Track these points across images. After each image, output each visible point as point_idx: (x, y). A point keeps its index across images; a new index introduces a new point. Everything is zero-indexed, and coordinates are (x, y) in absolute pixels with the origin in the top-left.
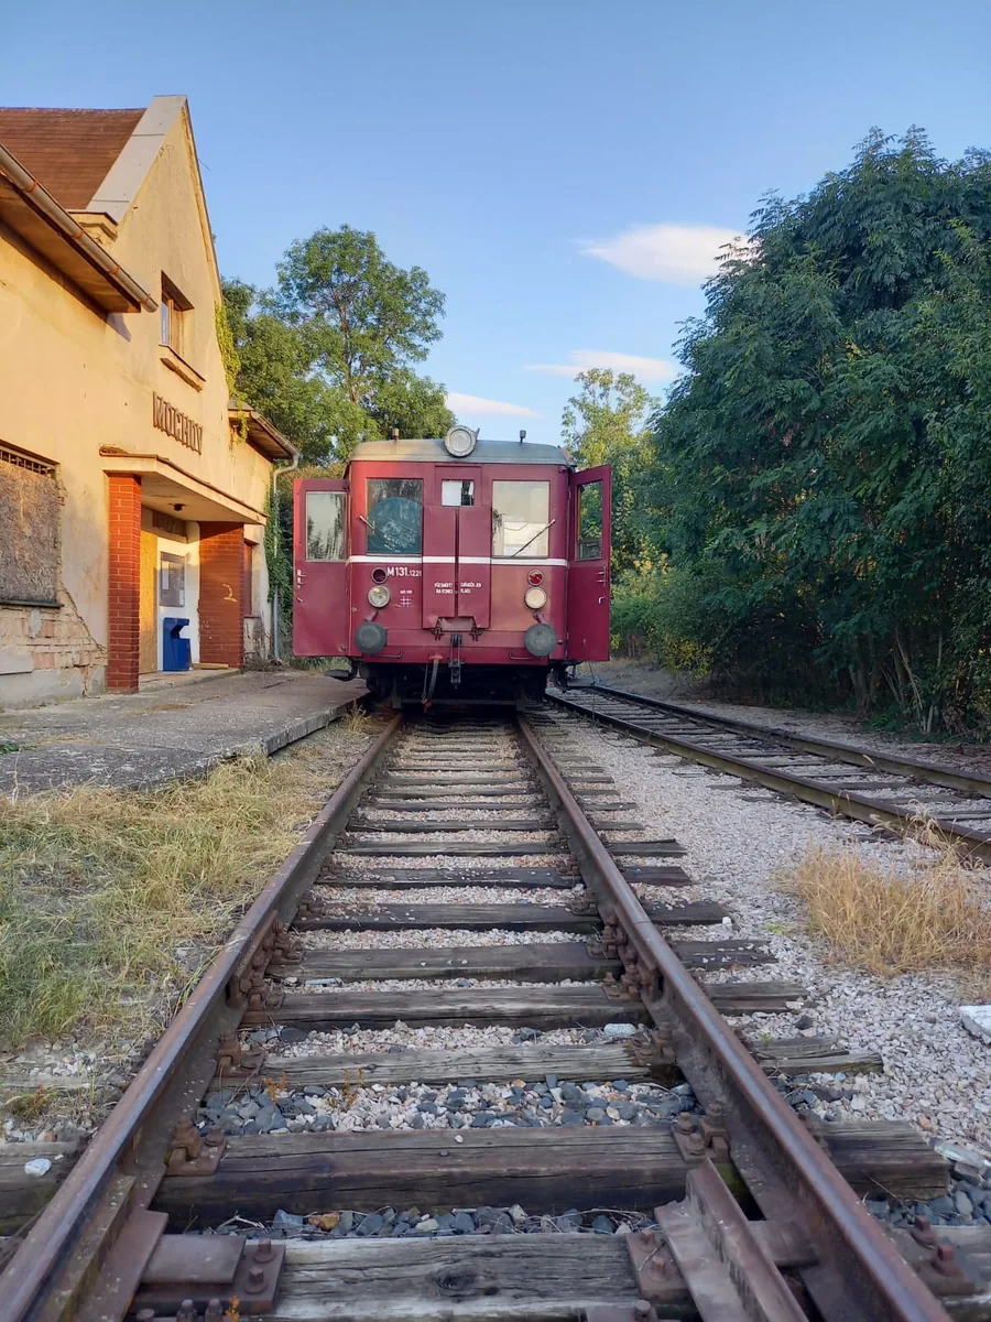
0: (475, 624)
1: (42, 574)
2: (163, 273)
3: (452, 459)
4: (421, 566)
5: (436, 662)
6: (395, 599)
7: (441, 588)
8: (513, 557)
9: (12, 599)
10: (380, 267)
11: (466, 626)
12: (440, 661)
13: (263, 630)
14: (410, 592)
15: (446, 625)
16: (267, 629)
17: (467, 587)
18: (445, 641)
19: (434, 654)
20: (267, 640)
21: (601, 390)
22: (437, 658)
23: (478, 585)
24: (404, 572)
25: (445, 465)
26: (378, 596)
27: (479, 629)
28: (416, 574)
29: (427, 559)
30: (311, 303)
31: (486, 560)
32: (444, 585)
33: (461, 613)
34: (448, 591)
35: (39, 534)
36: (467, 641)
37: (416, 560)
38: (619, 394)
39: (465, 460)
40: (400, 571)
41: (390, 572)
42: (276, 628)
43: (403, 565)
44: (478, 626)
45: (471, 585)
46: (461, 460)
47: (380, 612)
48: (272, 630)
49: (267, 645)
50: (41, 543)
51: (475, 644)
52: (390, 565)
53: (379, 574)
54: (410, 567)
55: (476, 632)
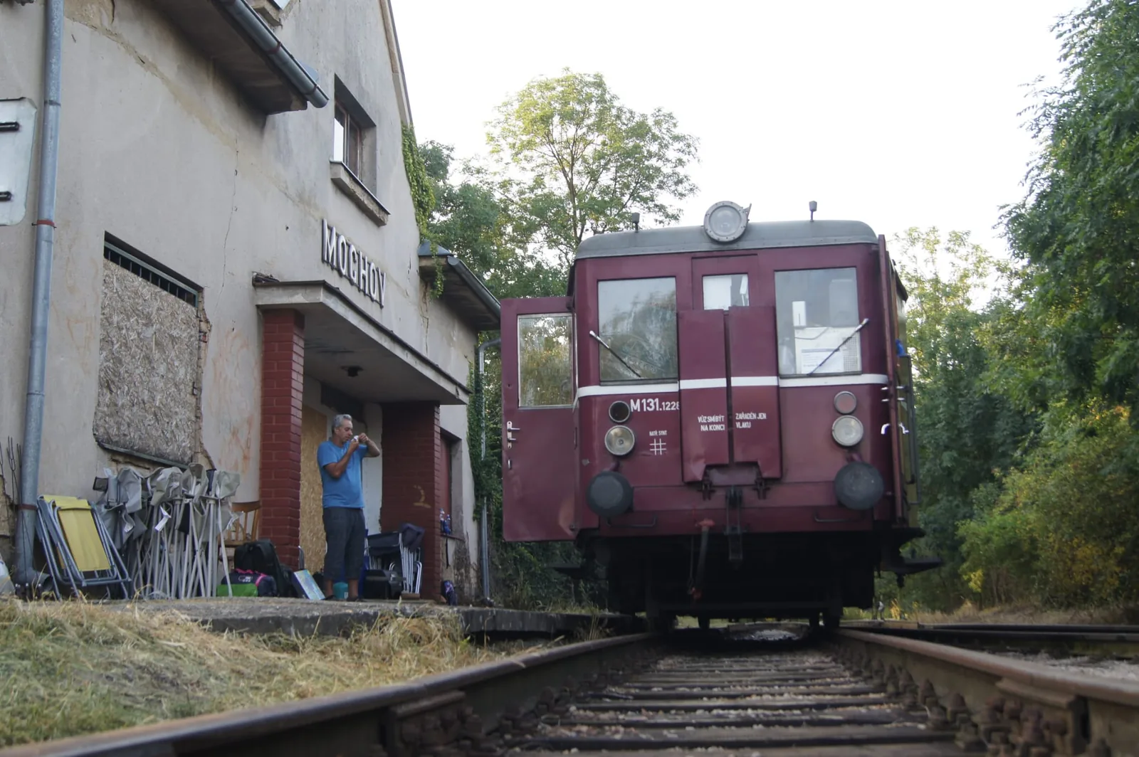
0: (760, 473)
1: (177, 426)
2: (336, 76)
3: (715, 247)
4: (679, 395)
5: (705, 529)
6: (642, 444)
7: (708, 424)
8: (811, 375)
9: (138, 451)
10: (614, 112)
11: (748, 477)
12: (711, 528)
13: (468, 558)
14: (664, 433)
15: (718, 478)
16: (473, 558)
17: (745, 420)
18: (718, 500)
19: (702, 520)
20: (472, 573)
21: (927, 254)
22: (706, 523)
23: (763, 416)
24: (654, 405)
25: (708, 255)
26: (618, 439)
27: (767, 480)
28: (672, 406)
29: (687, 384)
30: (528, 166)
31: (770, 381)
32: (711, 419)
33: (739, 457)
34: (718, 428)
35: (176, 374)
36: (750, 496)
37: (671, 388)
38: (951, 256)
39: (735, 246)
40: (648, 405)
41: (635, 406)
42: (485, 556)
43: (653, 396)
44: (765, 475)
45: (752, 416)
46: (726, 247)
47: (624, 464)
48: (480, 559)
49: (474, 580)
50: (176, 385)
51: (762, 503)
52: (635, 397)
53: (619, 410)
54: (664, 397)
55: (764, 485)
